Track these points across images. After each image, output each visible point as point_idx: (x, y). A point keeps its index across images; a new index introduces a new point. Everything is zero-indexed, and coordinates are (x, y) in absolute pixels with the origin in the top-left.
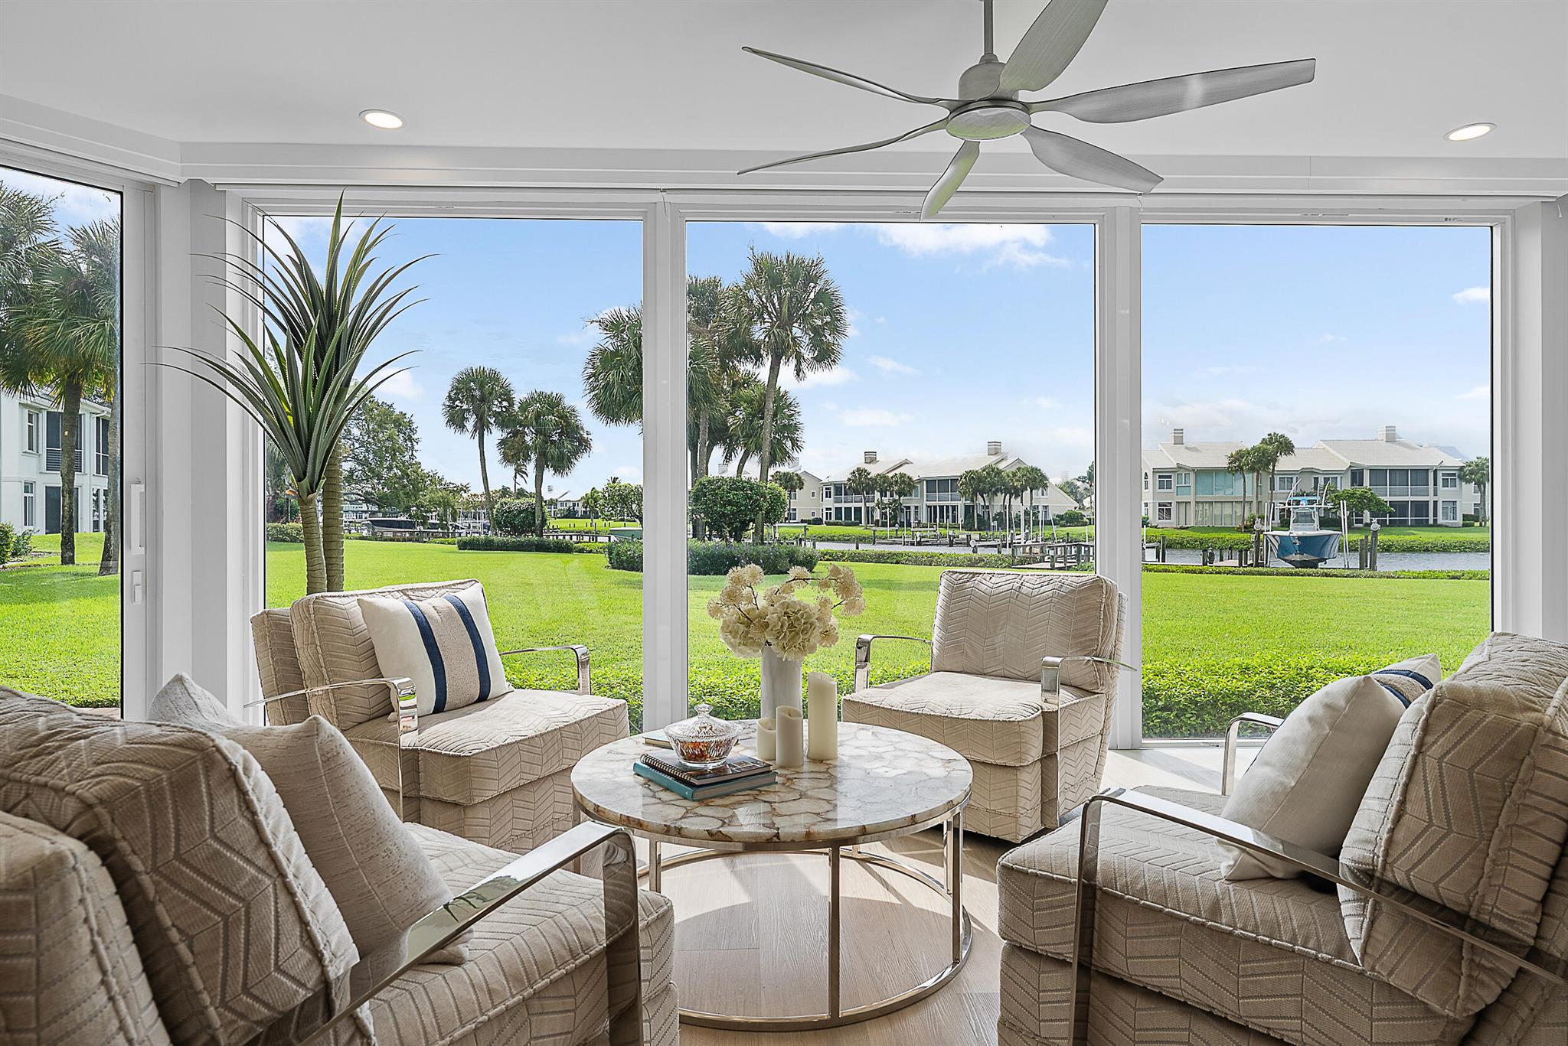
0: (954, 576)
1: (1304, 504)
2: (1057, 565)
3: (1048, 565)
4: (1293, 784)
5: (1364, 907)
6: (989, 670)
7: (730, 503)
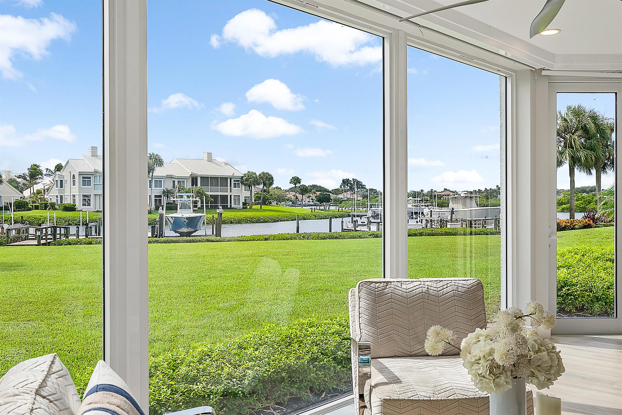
0: (372, 285)
1: (185, 198)
3: (36, 242)
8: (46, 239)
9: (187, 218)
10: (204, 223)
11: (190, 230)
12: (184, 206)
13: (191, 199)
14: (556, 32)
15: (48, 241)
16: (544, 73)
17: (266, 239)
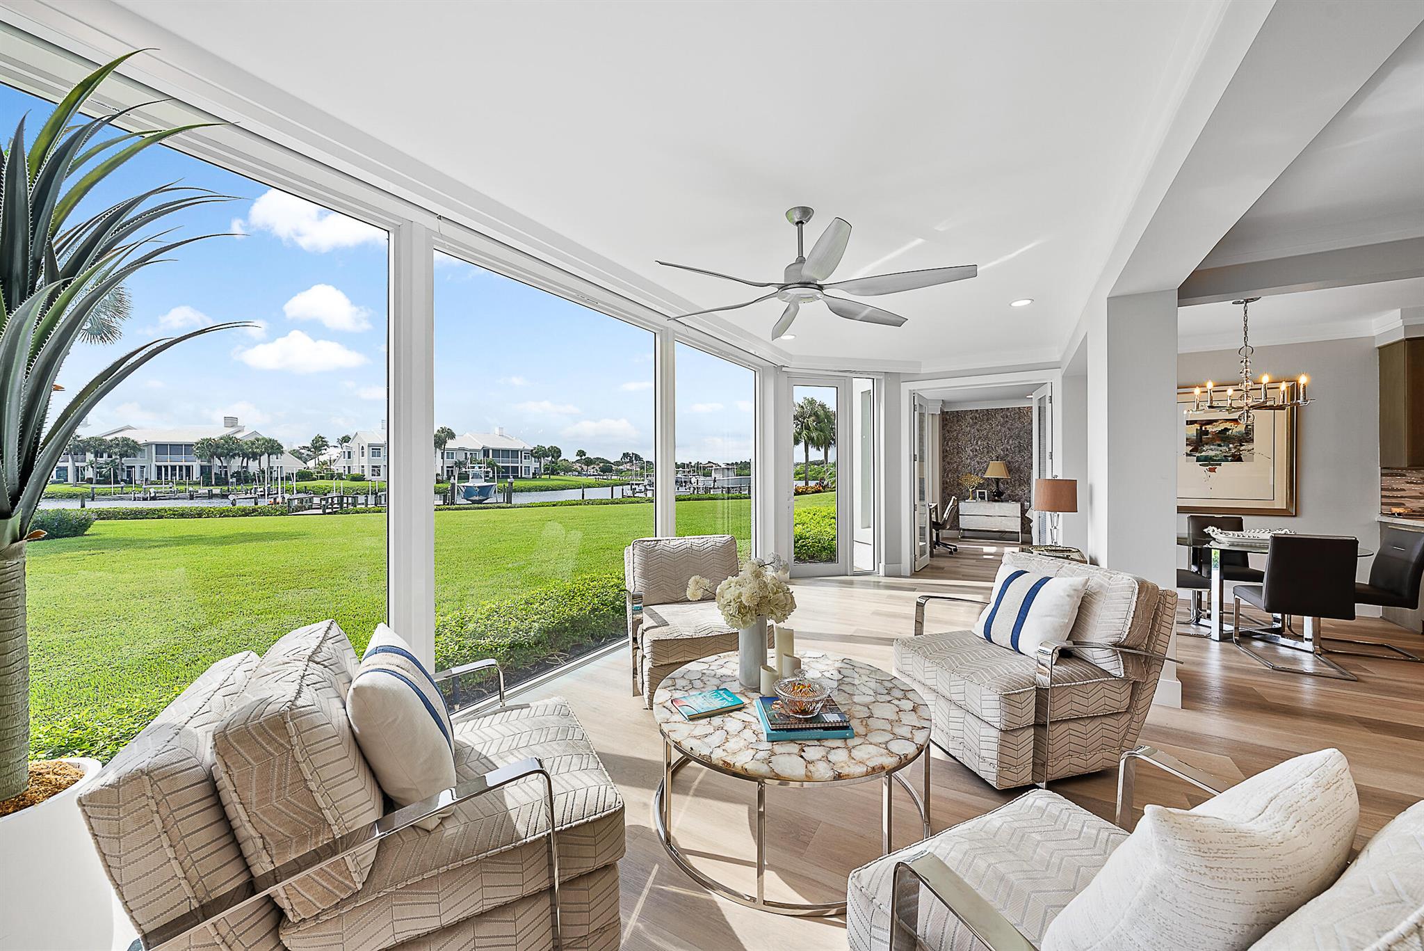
0: (645, 543)
1: (477, 469)
2: (327, 511)
3: (320, 511)
8: (332, 508)
9: (479, 487)
10: (495, 491)
11: (481, 498)
12: (476, 476)
13: (482, 469)
15: (334, 510)
16: (784, 369)
17: (554, 505)
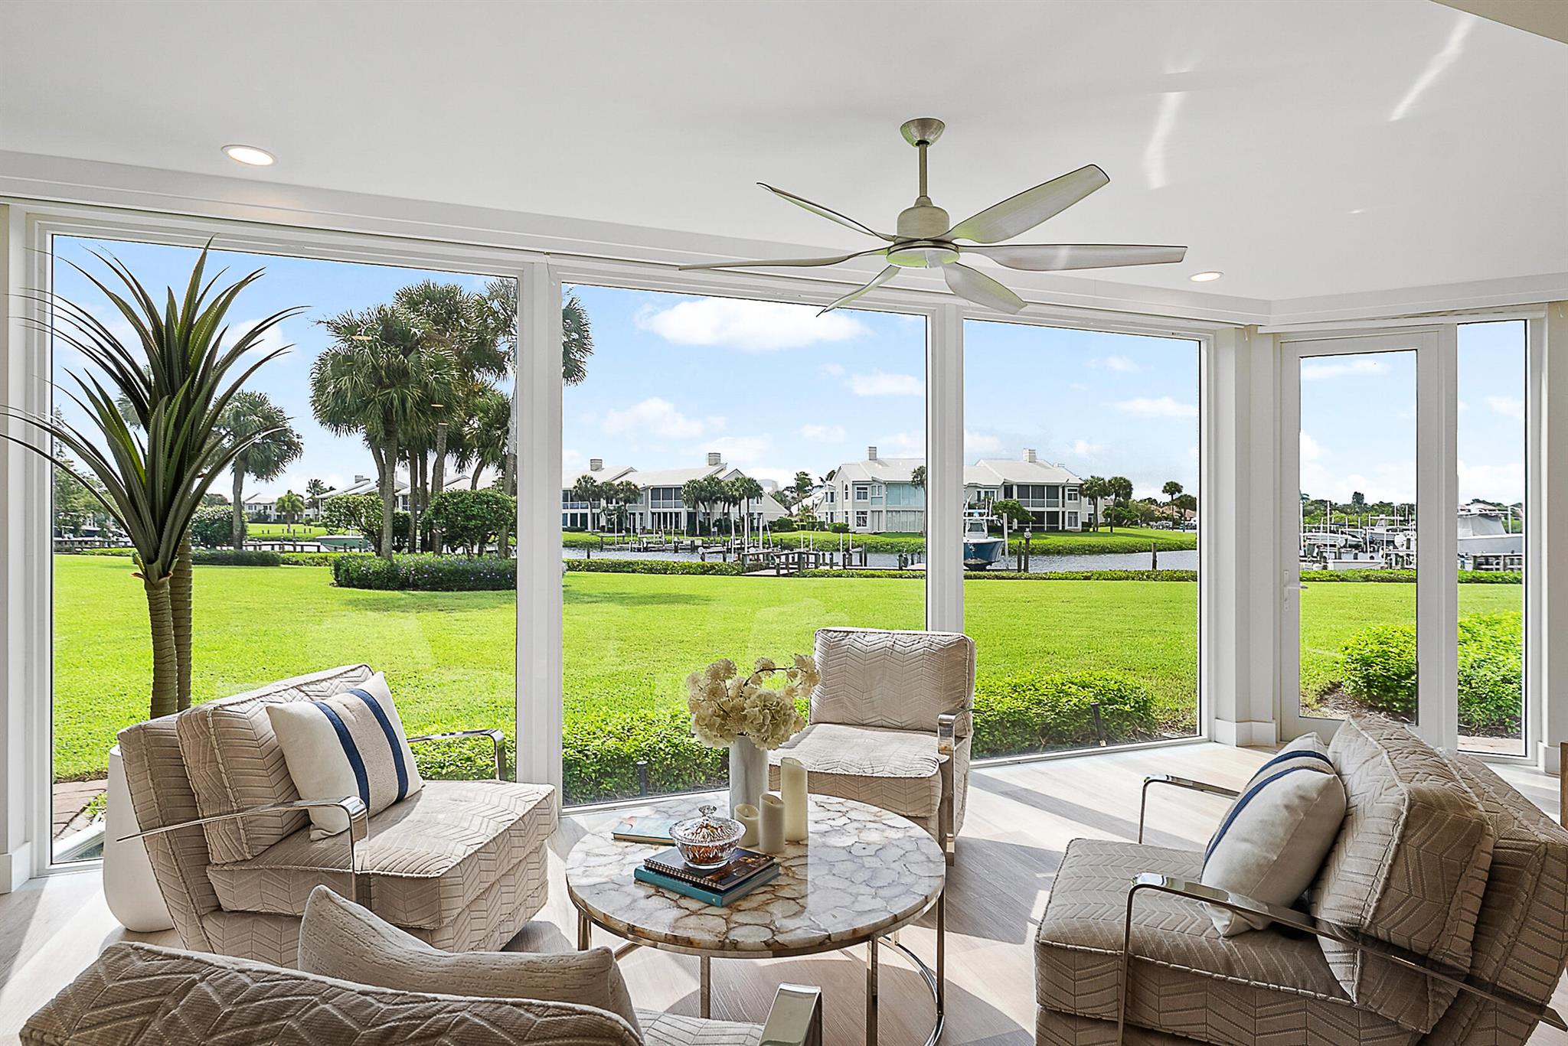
0: (830, 634)
1: (976, 516)
2: (782, 572)
3: (774, 572)
4: (1275, 858)
5: (1354, 958)
6: (867, 721)
7: (474, 517)
10: (1003, 553)
11: (979, 561)
12: (976, 528)
13: (984, 517)
14: (1217, 276)
15: (791, 571)
16: (1260, 330)
17: (1087, 578)
